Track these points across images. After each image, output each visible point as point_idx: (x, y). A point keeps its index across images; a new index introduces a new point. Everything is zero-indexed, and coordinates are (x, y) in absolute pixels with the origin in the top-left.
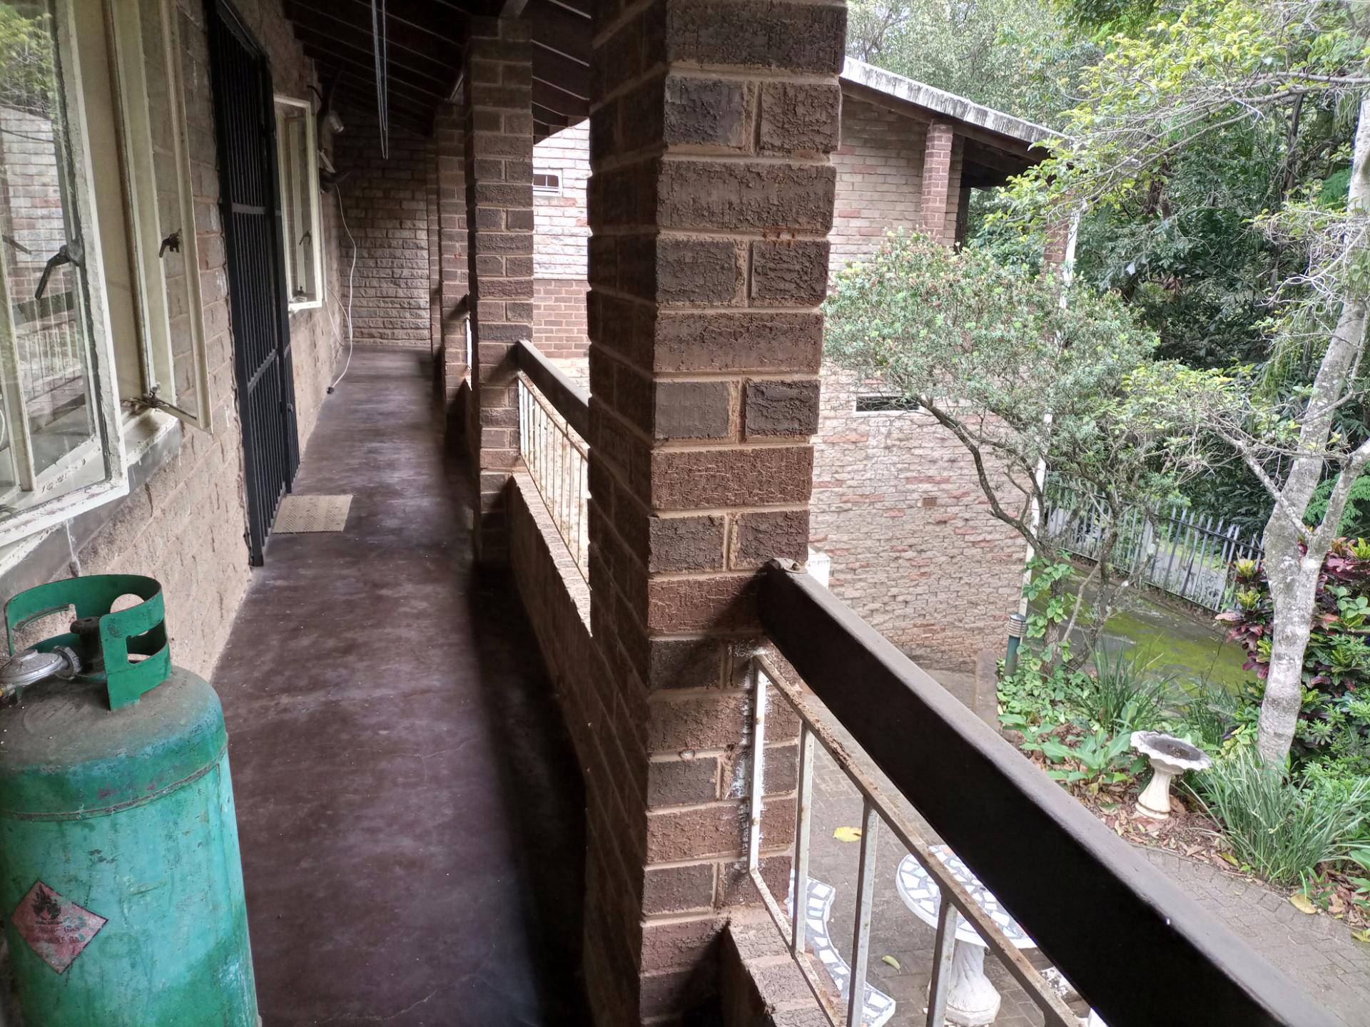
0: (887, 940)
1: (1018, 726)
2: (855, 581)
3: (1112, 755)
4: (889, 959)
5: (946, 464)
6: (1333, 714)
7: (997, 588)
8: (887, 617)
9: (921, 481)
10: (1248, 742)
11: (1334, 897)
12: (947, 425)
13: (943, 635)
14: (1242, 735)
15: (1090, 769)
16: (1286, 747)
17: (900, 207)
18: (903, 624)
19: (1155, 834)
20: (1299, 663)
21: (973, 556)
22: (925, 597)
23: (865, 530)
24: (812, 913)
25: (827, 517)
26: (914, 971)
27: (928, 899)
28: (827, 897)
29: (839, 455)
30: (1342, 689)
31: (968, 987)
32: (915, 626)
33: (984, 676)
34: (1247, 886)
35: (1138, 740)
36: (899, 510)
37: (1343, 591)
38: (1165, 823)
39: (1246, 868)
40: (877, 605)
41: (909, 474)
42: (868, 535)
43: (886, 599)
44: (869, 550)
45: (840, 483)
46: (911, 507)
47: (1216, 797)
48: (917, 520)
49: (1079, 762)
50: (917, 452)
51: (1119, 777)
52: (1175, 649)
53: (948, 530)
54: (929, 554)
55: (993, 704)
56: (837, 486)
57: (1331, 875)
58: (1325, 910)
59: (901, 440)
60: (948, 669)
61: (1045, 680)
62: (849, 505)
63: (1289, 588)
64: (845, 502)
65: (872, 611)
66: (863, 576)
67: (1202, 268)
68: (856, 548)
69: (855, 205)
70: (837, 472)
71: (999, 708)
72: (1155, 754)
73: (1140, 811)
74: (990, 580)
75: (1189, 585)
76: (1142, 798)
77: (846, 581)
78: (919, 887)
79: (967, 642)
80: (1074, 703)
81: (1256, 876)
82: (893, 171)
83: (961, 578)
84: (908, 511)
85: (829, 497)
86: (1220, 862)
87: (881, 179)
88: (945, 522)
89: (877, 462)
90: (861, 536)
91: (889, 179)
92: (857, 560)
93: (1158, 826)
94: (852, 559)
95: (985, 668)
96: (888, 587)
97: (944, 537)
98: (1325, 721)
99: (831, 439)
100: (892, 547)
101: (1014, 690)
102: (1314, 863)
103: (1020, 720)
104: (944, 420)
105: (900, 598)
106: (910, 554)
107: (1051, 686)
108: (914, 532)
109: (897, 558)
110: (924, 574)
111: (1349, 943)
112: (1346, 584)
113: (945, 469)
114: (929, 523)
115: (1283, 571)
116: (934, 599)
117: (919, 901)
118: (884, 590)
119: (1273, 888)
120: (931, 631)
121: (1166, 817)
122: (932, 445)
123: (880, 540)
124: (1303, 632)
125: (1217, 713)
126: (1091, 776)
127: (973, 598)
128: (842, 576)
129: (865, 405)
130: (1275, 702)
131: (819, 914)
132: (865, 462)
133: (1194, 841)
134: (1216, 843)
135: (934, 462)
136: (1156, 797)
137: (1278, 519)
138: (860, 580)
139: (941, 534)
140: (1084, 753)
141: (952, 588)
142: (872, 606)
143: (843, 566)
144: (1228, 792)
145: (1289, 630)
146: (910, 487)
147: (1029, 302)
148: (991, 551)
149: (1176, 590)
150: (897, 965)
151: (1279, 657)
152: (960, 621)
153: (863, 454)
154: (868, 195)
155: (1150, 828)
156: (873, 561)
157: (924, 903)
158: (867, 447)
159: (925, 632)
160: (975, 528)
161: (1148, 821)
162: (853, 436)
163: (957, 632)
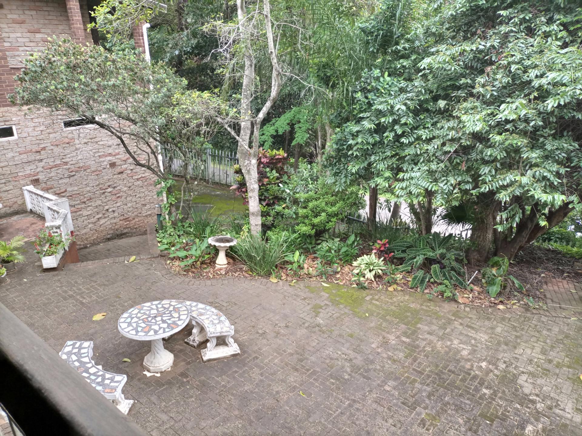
0: (123, 352)
1: (166, 249)
2: (86, 207)
3: (202, 249)
4: (126, 359)
5: (116, 147)
6: (272, 213)
7: (153, 196)
8: (106, 220)
9: (106, 156)
10: (247, 230)
11: (282, 274)
12: (103, 128)
13: (134, 221)
14: (245, 228)
15: (196, 257)
16: (260, 228)
17: (61, 27)
18: (115, 221)
19: (224, 273)
20: (257, 198)
21: (139, 185)
22: (121, 207)
23: (85, 183)
24: (83, 355)
25: (64, 181)
26: (137, 360)
27: (132, 330)
28: (89, 346)
29: (61, 150)
30: (274, 204)
31: (159, 357)
32: (120, 220)
33: (150, 234)
34: (256, 280)
35: (211, 241)
36: (99, 171)
37: (268, 169)
38: (226, 268)
39: (255, 274)
40: (100, 216)
41: (99, 154)
42: (87, 185)
43: (104, 212)
44: (89, 192)
45: (66, 163)
46: (104, 169)
47: (240, 253)
48: (108, 174)
49: (192, 256)
50: (101, 143)
51: (207, 256)
52: (227, 204)
53: (124, 176)
54: (118, 188)
55: (156, 243)
56: (65, 165)
57: (281, 267)
58: (281, 279)
59: (91, 139)
60: (140, 235)
61: (175, 228)
62: (74, 173)
63: (249, 172)
64: (71, 172)
65: (99, 219)
66: (90, 204)
67: (204, 52)
68: (83, 192)
69: (36, 26)
70: (63, 159)
71: (159, 245)
72: (217, 244)
73: (218, 267)
74: (149, 193)
75: (228, 179)
76: (217, 262)
77: (82, 208)
78: (128, 326)
79: (146, 222)
80: (188, 233)
81: (259, 276)
82: (52, 9)
83: (136, 195)
84: (104, 171)
85: (62, 171)
86: (247, 275)
87: (46, 13)
88: (122, 172)
89: (82, 151)
90: (84, 186)
91: (51, 13)
92: (85, 197)
93: (224, 270)
94: (82, 197)
95: (151, 230)
96: (103, 206)
97: (124, 179)
98: (270, 216)
99: (55, 143)
100: (100, 188)
101: (163, 235)
102: (275, 265)
103: (167, 247)
104: (102, 125)
105: (110, 210)
106: (110, 190)
107: (177, 230)
108: (109, 180)
109: (104, 193)
110: (118, 197)
111: (289, 287)
112: (268, 167)
113: (116, 149)
114: (115, 174)
115: (246, 166)
116: (126, 207)
117: (129, 332)
118: (101, 208)
119: (264, 278)
120: (129, 221)
121: (226, 266)
122: (107, 139)
123: (93, 186)
124: (256, 186)
125: (238, 223)
126: (197, 260)
127: (143, 203)
128: (79, 207)
129: (68, 124)
130: (253, 214)
131: (86, 355)
132: (76, 152)
133: (237, 271)
134: (244, 269)
135: (110, 146)
136: (222, 260)
137: (240, 147)
138: (89, 206)
139: (122, 178)
140: (193, 252)
141: (133, 200)
142: (98, 217)
143: (79, 202)
144: (244, 250)
145: (252, 187)
146: (101, 159)
147: (125, 69)
148: (146, 181)
149: (224, 182)
150: (129, 360)
151: (251, 197)
152: (140, 213)
153: (73, 148)
154: (42, 21)
155: (221, 271)
156: (92, 196)
157: (131, 332)
158: (75, 144)
159: (126, 222)
160: (136, 172)
161: (221, 269)
162: (67, 140)
163: (140, 219)
